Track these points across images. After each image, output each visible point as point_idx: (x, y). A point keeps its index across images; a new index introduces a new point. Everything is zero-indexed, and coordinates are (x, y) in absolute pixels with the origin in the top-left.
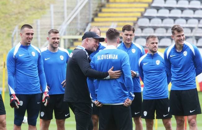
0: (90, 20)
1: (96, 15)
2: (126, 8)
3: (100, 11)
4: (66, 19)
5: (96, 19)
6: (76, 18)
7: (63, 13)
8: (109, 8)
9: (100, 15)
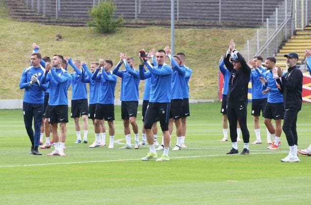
0: (277, 51)
1: (280, 48)
2: (303, 43)
3: (284, 45)
4: (258, 51)
5: (281, 51)
6: (266, 50)
7: (257, 46)
8: (290, 43)
9: (284, 48)
